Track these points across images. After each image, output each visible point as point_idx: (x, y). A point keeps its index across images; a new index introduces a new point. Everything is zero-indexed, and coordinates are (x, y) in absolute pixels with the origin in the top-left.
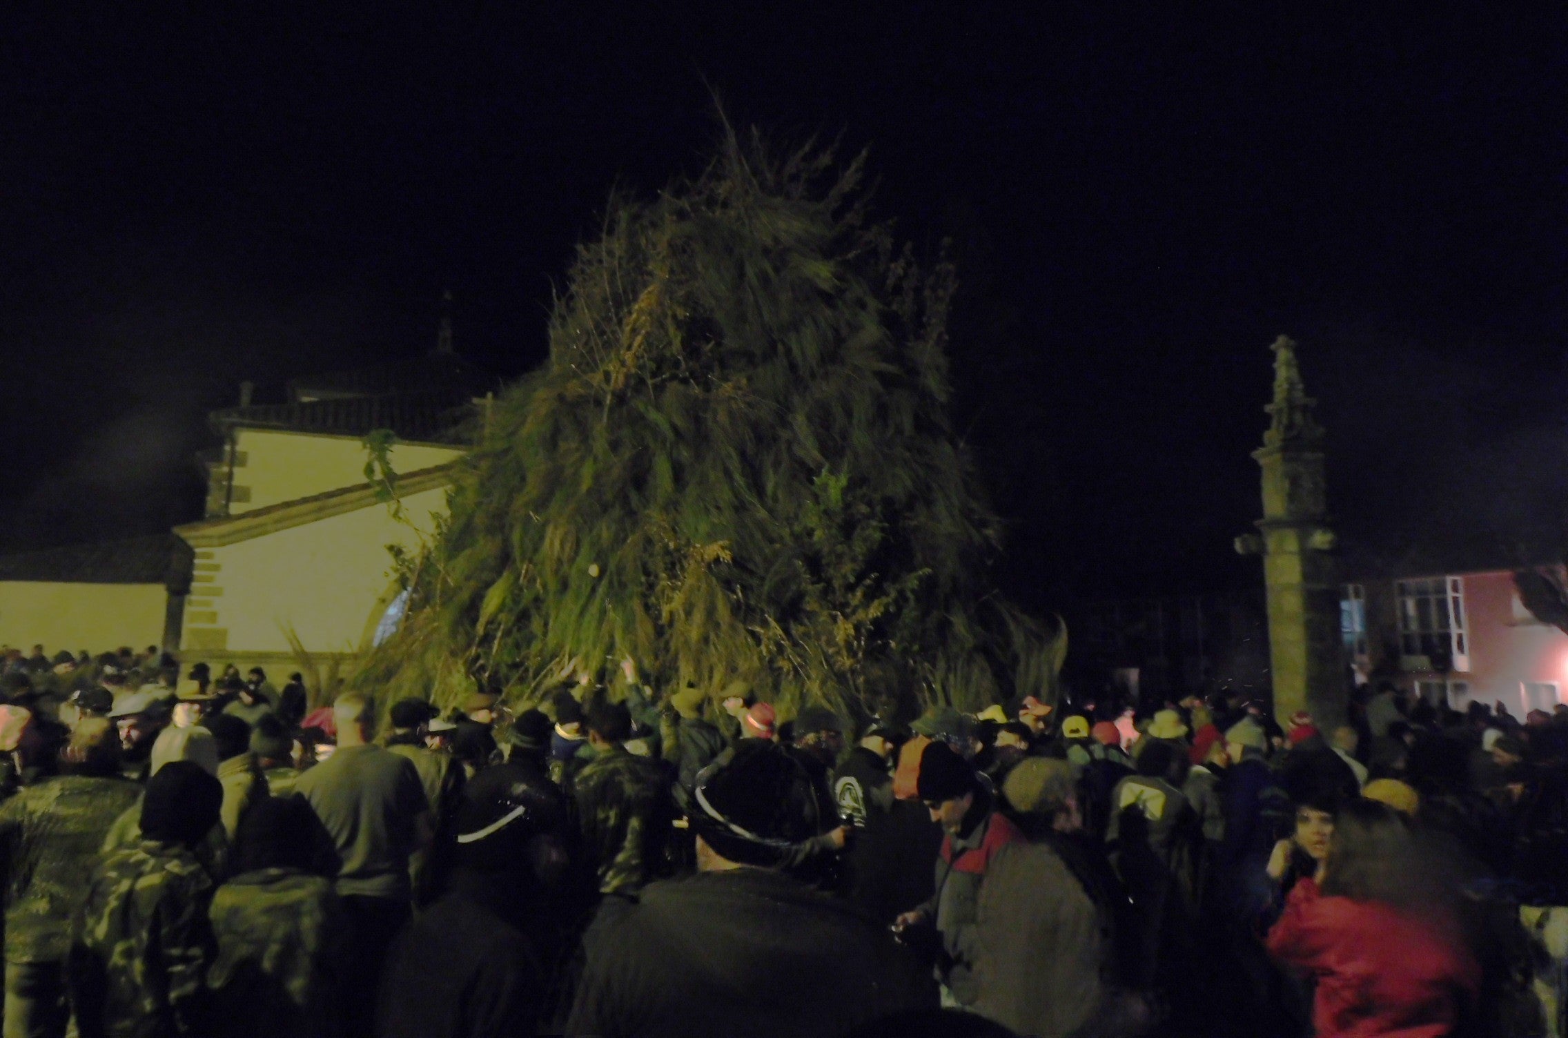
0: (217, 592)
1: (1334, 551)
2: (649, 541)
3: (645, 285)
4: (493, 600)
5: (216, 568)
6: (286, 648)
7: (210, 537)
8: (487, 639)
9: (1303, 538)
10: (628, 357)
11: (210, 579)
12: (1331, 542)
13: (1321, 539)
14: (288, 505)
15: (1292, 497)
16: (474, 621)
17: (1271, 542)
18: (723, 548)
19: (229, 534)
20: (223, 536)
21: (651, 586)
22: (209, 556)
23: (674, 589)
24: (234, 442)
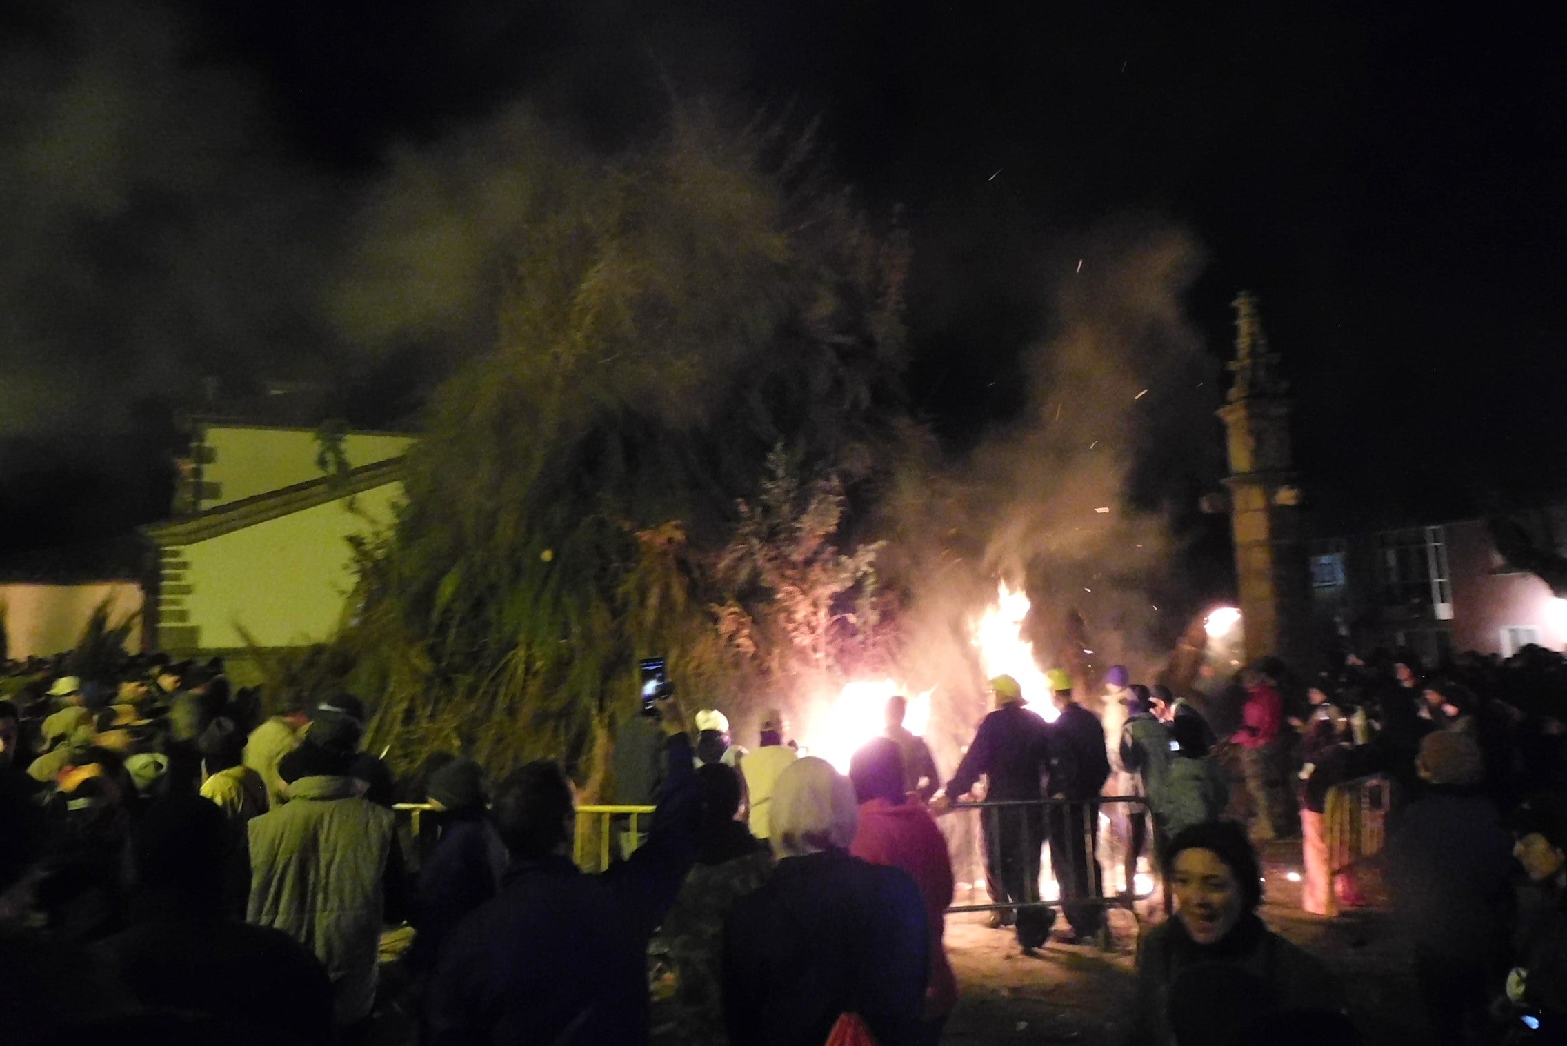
0: (187, 590)
1: (1300, 508)
2: (601, 524)
3: (594, 263)
4: (447, 589)
5: (184, 565)
6: (240, 644)
7: (176, 535)
8: (442, 628)
9: (1270, 493)
10: (578, 336)
11: (177, 578)
12: (1296, 498)
13: (1286, 496)
14: (253, 500)
15: (1257, 453)
16: (429, 610)
17: (1239, 500)
18: (677, 527)
19: (196, 531)
20: (189, 533)
21: (604, 569)
22: (176, 554)
23: (628, 571)
24: (202, 440)
